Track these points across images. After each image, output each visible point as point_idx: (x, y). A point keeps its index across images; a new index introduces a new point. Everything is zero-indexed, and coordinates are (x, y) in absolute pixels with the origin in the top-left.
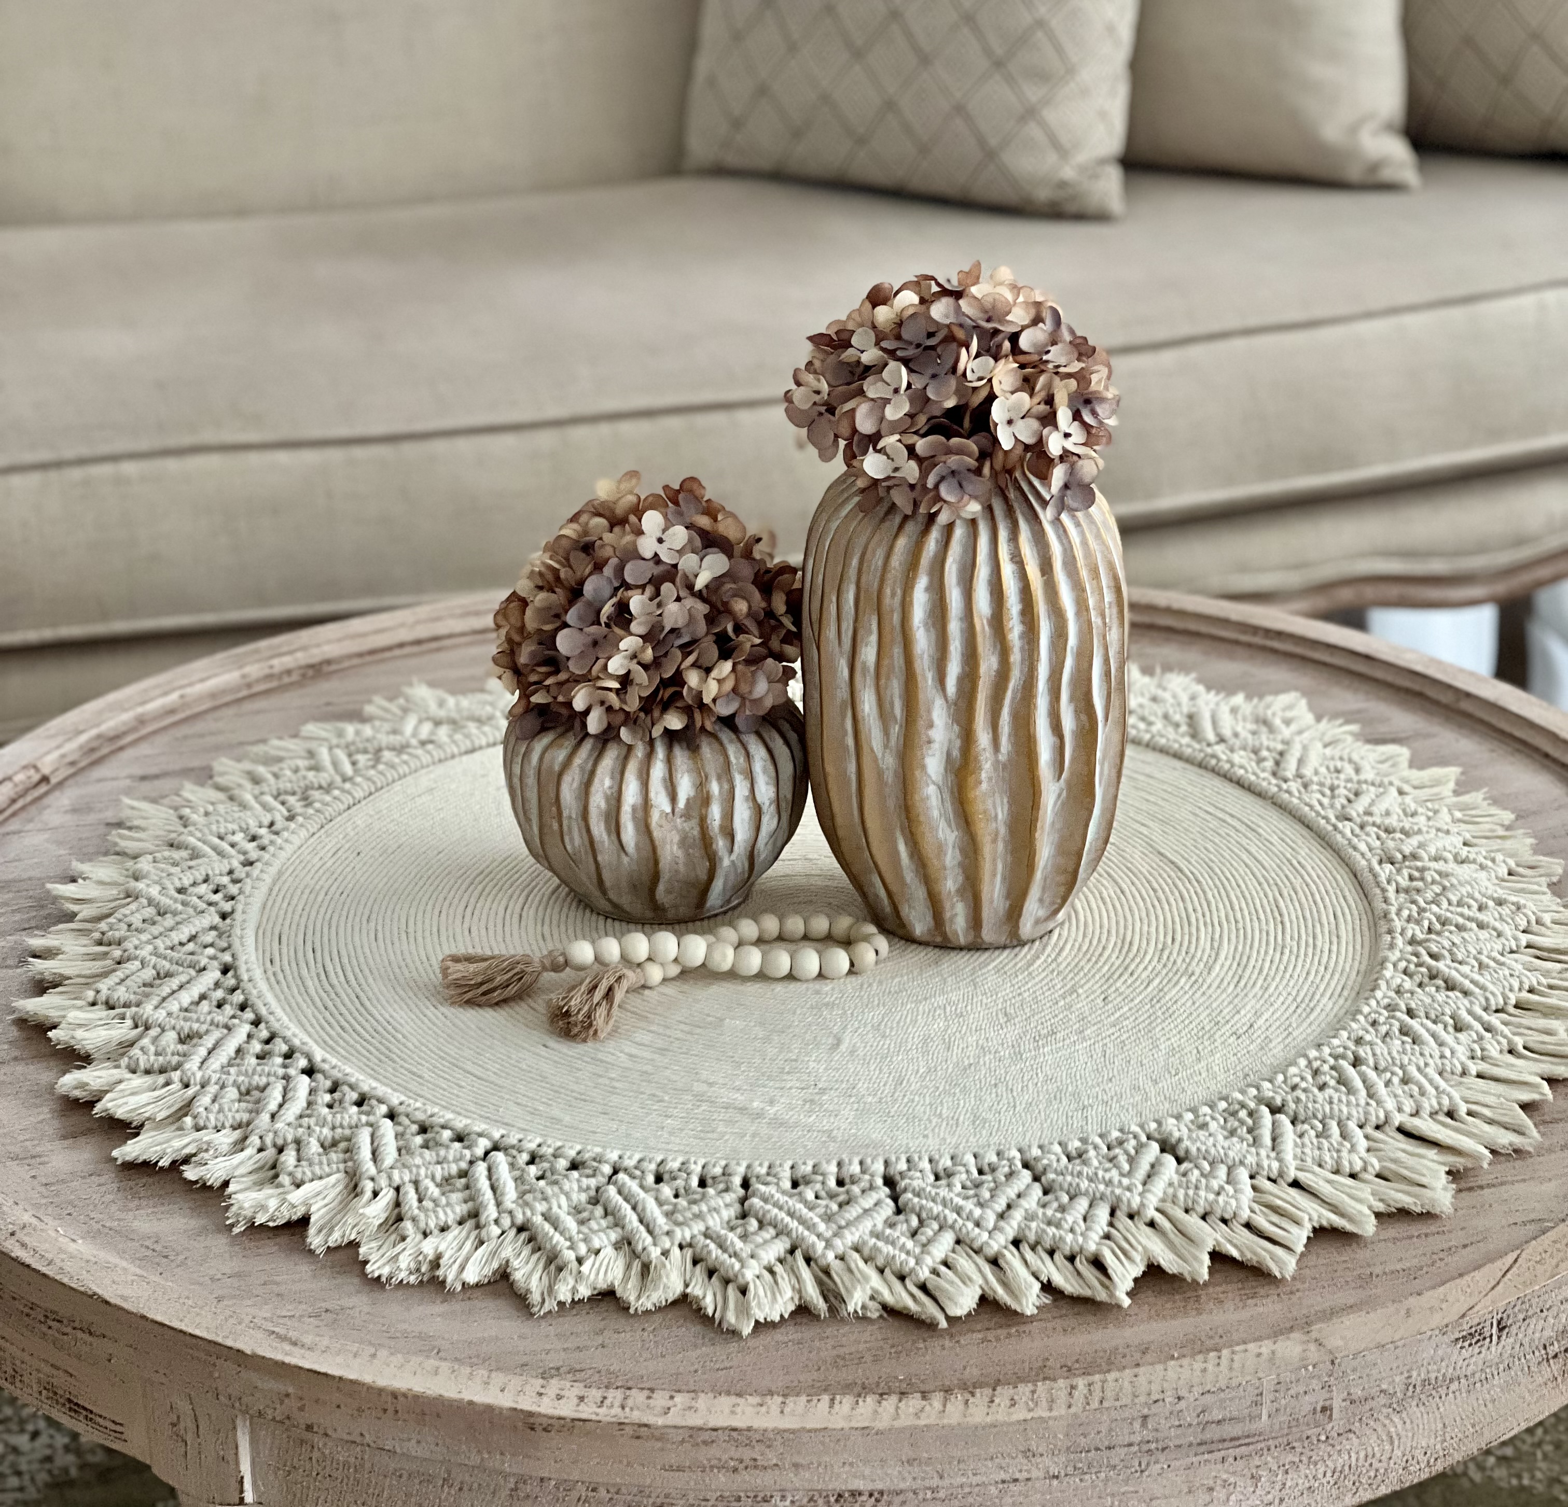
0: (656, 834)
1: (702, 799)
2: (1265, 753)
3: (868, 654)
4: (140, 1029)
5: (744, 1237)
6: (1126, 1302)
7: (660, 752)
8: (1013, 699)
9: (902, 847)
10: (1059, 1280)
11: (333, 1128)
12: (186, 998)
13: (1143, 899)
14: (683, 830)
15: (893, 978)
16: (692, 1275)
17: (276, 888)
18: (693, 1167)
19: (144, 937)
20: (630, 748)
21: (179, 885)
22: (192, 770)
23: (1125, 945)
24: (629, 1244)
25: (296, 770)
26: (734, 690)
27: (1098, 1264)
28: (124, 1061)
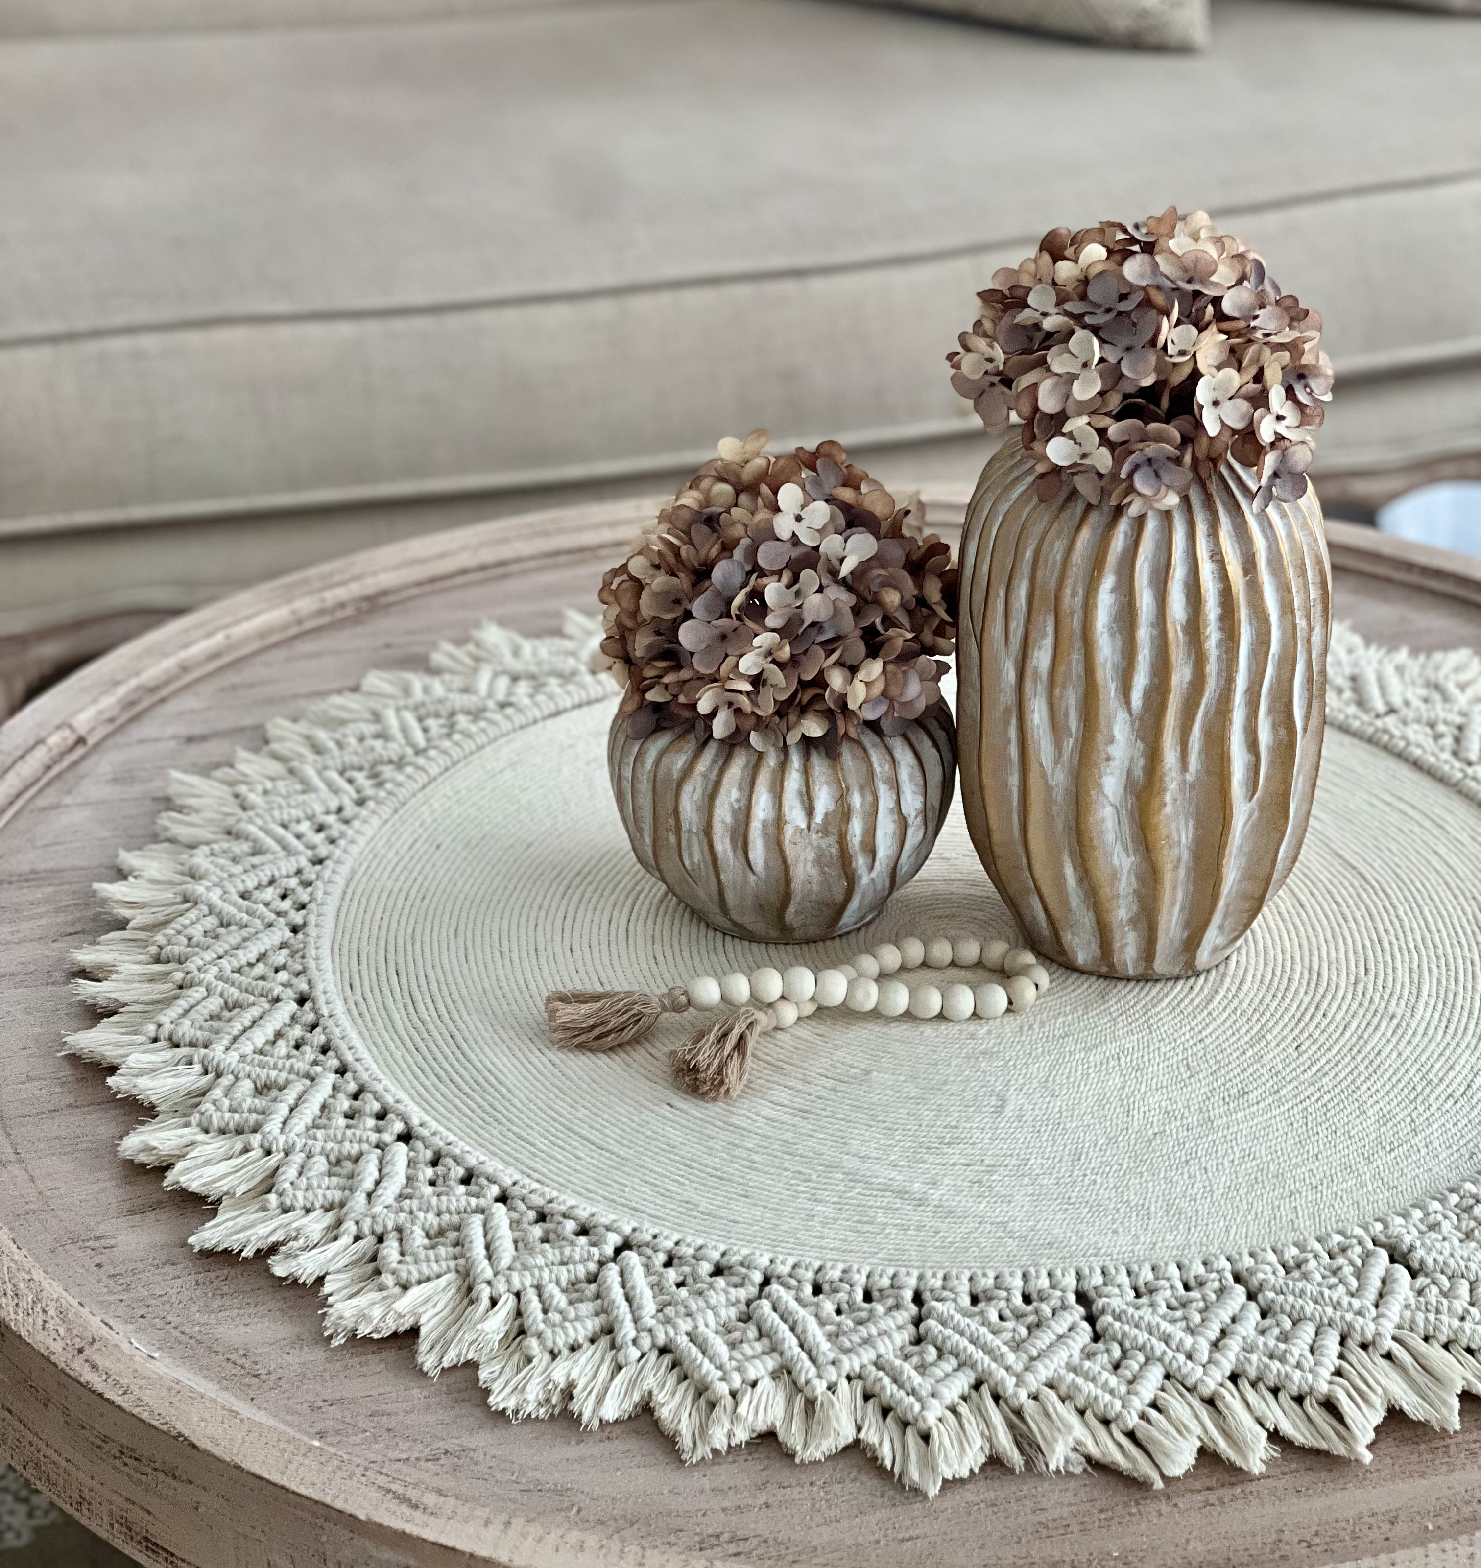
0: (790, 853)
1: (844, 813)
2: (1441, 728)
3: (1042, 658)
4: (210, 1076)
5: (922, 1368)
6: (1367, 1457)
7: (796, 760)
8: (1206, 714)
9: (1069, 871)
10: (1287, 1428)
11: (439, 1215)
12: (260, 1037)
13: (1326, 916)
14: (819, 847)
15: (1056, 1017)
16: (864, 1413)
17: (350, 891)
18: (856, 1277)
19: (209, 956)
20: (761, 755)
21: (241, 888)
22: (242, 730)
23: (1315, 977)
24: (789, 1372)
25: (361, 739)
26: (884, 694)
27: (1330, 1406)
28: (195, 1118)
